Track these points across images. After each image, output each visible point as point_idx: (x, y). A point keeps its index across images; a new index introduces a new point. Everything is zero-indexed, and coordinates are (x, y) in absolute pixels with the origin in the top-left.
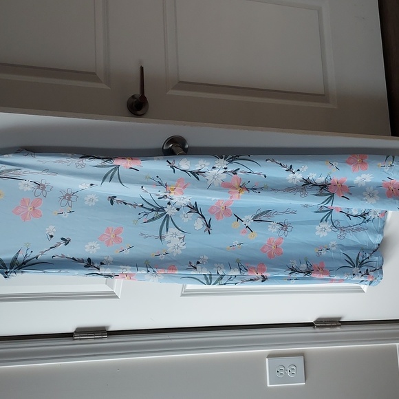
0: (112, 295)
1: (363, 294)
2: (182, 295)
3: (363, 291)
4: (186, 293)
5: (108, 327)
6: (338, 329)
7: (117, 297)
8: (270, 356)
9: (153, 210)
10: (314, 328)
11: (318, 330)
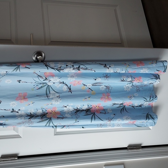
0: (18, 137)
1: (151, 130)
2: (55, 135)
3: (150, 129)
4: (57, 134)
5: (18, 154)
6: (141, 150)
7: (20, 137)
8: (106, 165)
9: (41, 84)
10: (128, 150)
11: (130, 151)
